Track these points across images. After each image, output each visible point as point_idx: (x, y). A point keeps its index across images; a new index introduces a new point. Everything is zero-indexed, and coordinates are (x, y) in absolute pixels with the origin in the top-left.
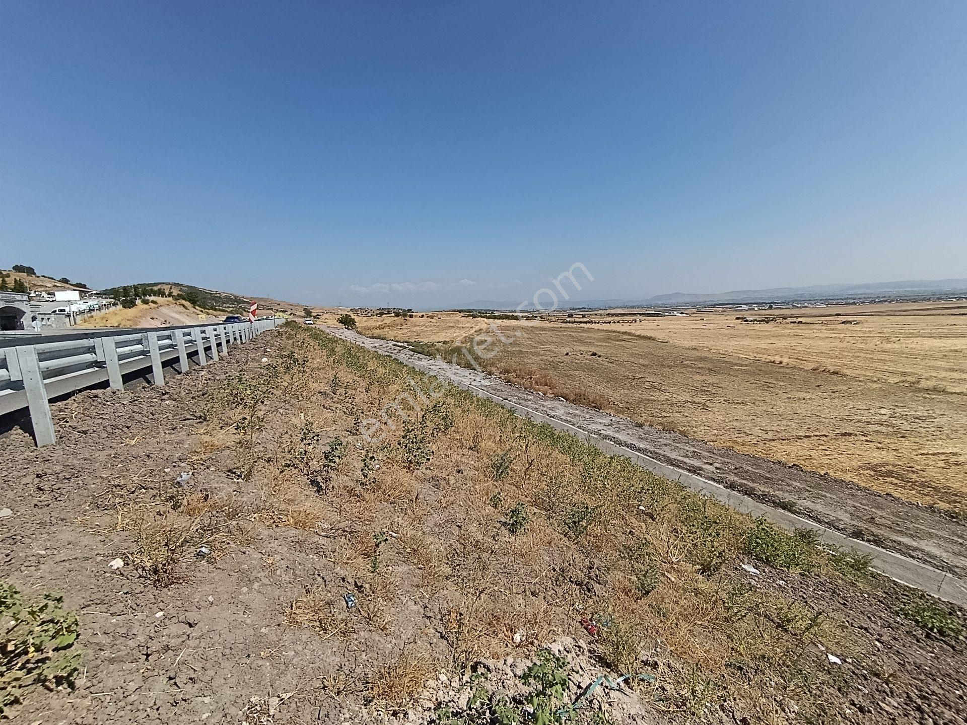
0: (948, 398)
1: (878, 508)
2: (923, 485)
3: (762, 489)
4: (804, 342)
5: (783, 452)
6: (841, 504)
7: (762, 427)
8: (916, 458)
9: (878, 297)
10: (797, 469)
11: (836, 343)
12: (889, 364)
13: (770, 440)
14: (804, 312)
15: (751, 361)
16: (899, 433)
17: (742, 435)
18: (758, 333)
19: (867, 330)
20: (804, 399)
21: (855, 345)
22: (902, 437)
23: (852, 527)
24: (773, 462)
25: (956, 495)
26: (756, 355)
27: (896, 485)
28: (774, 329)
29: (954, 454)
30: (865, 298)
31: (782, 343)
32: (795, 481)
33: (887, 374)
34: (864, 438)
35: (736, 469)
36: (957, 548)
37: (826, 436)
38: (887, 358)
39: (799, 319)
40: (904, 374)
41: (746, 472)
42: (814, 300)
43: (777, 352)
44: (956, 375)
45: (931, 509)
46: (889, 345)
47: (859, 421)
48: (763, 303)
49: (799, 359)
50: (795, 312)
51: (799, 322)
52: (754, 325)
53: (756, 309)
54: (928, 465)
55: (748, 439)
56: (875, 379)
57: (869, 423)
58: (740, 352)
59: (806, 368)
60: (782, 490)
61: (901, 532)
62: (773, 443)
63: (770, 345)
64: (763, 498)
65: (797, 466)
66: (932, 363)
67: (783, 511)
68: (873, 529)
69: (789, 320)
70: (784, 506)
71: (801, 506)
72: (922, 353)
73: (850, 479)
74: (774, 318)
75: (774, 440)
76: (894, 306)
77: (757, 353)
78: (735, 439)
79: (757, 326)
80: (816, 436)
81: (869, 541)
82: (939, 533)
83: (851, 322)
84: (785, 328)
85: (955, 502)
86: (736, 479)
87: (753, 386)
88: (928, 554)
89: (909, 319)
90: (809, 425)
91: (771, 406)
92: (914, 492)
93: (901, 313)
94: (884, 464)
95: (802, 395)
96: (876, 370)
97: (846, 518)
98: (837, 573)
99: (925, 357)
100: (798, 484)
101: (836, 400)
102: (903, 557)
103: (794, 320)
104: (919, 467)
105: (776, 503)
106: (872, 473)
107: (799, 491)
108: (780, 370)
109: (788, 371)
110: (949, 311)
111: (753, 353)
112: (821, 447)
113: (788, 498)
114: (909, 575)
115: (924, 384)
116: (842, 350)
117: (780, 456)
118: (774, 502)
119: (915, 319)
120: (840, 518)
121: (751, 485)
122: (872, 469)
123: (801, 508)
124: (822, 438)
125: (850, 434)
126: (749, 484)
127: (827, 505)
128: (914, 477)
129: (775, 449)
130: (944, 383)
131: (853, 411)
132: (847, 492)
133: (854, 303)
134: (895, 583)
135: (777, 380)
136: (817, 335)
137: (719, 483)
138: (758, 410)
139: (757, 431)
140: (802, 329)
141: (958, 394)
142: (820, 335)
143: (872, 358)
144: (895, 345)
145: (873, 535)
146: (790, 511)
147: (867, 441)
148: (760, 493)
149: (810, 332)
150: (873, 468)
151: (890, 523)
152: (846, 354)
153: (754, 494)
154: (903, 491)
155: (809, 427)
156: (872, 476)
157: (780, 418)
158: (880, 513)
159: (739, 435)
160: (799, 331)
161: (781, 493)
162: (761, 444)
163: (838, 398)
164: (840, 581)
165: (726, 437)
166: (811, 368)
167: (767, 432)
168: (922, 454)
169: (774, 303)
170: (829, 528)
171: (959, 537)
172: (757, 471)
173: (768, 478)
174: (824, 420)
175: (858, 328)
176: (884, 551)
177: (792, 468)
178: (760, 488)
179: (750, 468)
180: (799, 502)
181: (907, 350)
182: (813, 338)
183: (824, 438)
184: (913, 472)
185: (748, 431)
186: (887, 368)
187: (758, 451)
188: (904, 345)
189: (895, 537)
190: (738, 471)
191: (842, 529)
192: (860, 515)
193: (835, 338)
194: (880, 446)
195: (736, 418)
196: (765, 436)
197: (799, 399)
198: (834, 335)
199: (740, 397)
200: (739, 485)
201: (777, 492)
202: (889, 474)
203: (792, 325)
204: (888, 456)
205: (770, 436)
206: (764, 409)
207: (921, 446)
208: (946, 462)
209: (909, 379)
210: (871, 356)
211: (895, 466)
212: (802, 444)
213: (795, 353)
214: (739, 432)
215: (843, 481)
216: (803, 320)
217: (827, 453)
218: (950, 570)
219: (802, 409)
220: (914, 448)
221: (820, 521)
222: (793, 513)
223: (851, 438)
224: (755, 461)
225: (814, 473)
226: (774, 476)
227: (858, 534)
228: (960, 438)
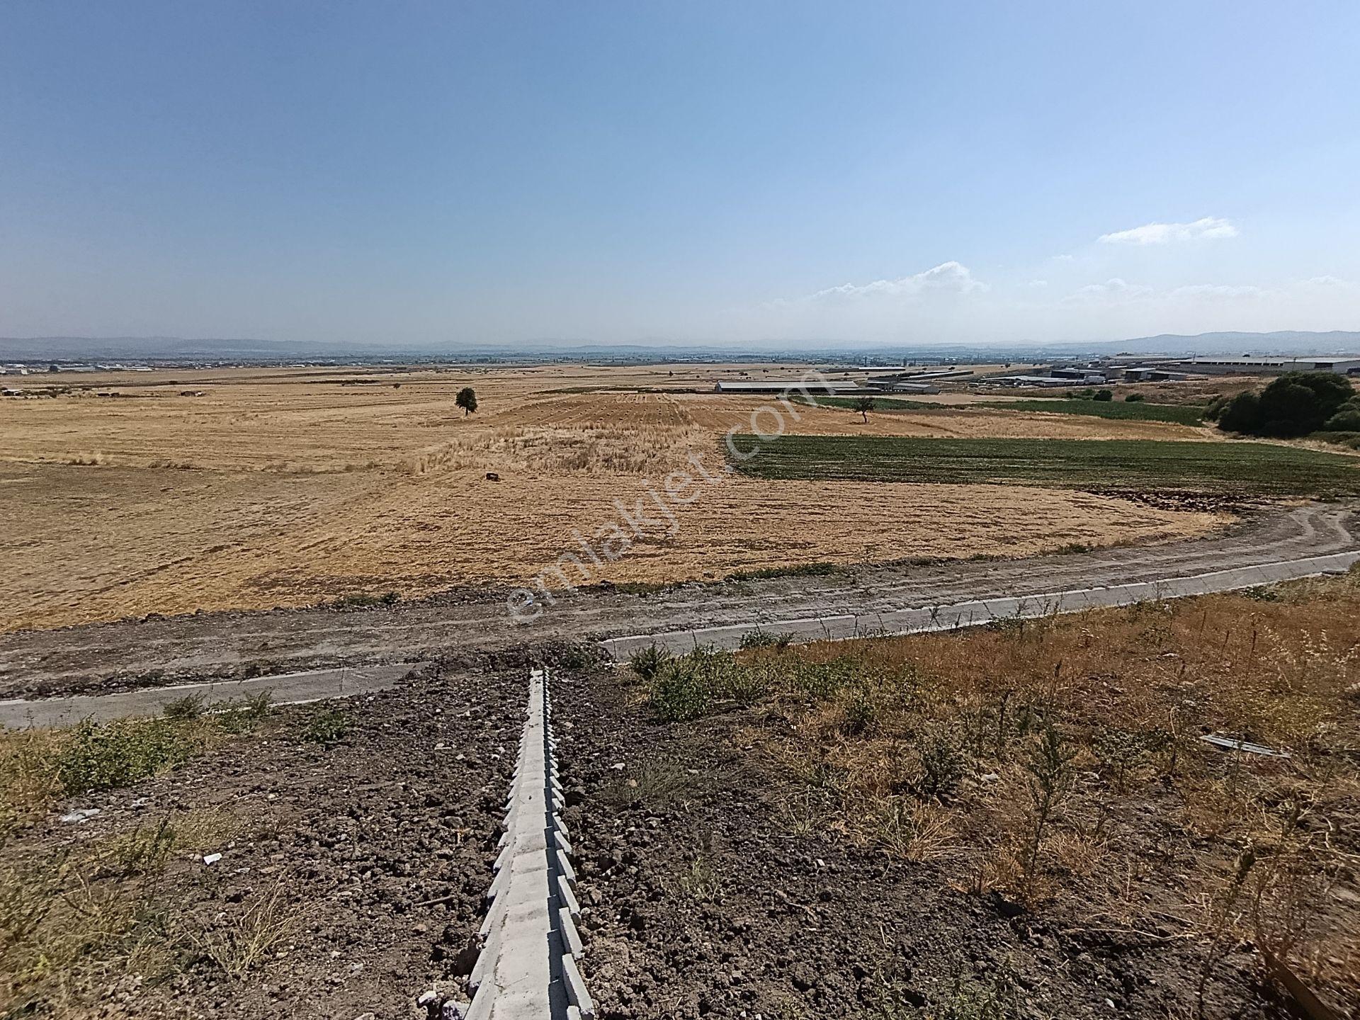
0: (318, 479)
1: (269, 628)
2: (310, 584)
3: (102, 673)
4: (128, 425)
5: (125, 603)
6: (226, 643)
7: (82, 573)
8: (298, 555)
9: (221, 359)
10: (155, 620)
11: (179, 425)
12: (251, 446)
13: (101, 591)
14: (118, 378)
15: (37, 467)
16: (277, 530)
17: (45, 598)
18: (38, 416)
19: (218, 403)
20: (147, 514)
21: (205, 426)
22: (281, 534)
23: (244, 667)
24: (112, 624)
25: (339, 583)
26: (42, 455)
27: (284, 593)
28: (69, 407)
29: (331, 539)
30: (204, 359)
31: (88, 431)
32: (155, 637)
33: (249, 460)
34: (239, 548)
35: (44, 659)
36: (346, 638)
37: (190, 559)
38: (247, 439)
39: (114, 390)
40: (270, 458)
41: (66, 657)
42: (131, 360)
43: (86, 444)
44: (320, 452)
45: (321, 607)
46: (247, 423)
47: (230, 527)
48: (38, 362)
49: (126, 453)
50: (101, 378)
51: (113, 395)
52: (28, 402)
53: (24, 372)
54: (310, 560)
55: (57, 601)
56: (239, 468)
57: (241, 527)
58: (6, 452)
59: (140, 466)
60: (137, 660)
61: (296, 646)
62: (108, 594)
63: (67, 435)
64: (108, 686)
65: (155, 614)
66: (295, 441)
67: (146, 690)
68: (267, 657)
69: (95, 391)
70: (146, 682)
71: (172, 670)
72: (284, 430)
73: (231, 607)
74: (66, 388)
75: (108, 589)
76: (242, 372)
77: (44, 450)
78: (33, 609)
79: (35, 404)
80: (176, 563)
81: (266, 673)
82: (331, 630)
83: (193, 393)
84: (91, 405)
85: (340, 590)
86: (47, 676)
87: (49, 509)
88: (326, 658)
89: (263, 389)
90: (162, 549)
91: (93, 536)
92: (302, 595)
93: (255, 381)
94: (267, 574)
95: (142, 507)
96: (237, 457)
97: (233, 659)
98: (230, 736)
99: (288, 434)
100: (161, 641)
101: (194, 506)
102: (303, 674)
103: (104, 390)
104: (303, 565)
105: (131, 683)
106: (256, 589)
107: (163, 651)
108: (98, 475)
109: (110, 474)
110: (300, 379)
111: (36, 451)
112: (186, 576)
113: (148, 667)
114: (313, 689)
115: (291, 467)
116: (189, 433)
117: (126, 609)
118: (127, 684)
119: (270, 388)
120: (226, 662)
121: (79, 674)
122: (256, 584)
123: (172, 673)
124: (185, 564)
125: (221, 548)
126: (77, 674)
127: (207, 651)
128: (301, 578)
129: (113, 601)
130: (310, 463)
131: (220, 515)
132: (229, 624)
133: (191, 367)
134: (300, 707)
135: (94, 491)
136: (147, 413)
137: (13, 696)
138: (67, 547)
139: (73, 583)
140: (120, 406)
141: (324, 473)
142: (153, 414)
143: (230, 442)
144: (253, 423)
145: (270, 664)
146: (156, 685)
147: (243, 550)
148: (100, 679)
149: (135, 409)
150: (255, 582)
151: (284, 641)
152: (196, 439)
153: (90, 686)
154: (293, 598)
155: (162, 552)
156: (256, 593)
157: (113, 551)
158: (271, 634)
159: (40, 600)
160: (116, 409)
161: (137, 664)
162: (86, 601)
163: (197, 502)
164: (232, 745)
165: (13, 611)
166: (147, 465)
167: (93, 579)
168: (304, 549)
169: (60, 363)
170: (216, 681)
171: (347, 626)
172: (85, 648)
173: (110, 652)
174: (183, 537)
175: (202, 401)
176: (284, 676)
177: (146, 621)
178: (98, 673)
179: (73, 648)
180: (167, 666)
181: (266, 428)
182: (142, 419)
183: (188, 563)
184: (298, 572)
185: (55, 589)
186: (249, 452)
187: (85, 614)
188: (263, 422)
189: (291, 656)
190: (47, 663)
191: (233, 675)
192: (250, 646)
193: (176, 417)
194: (259, 552)
195: (24, 572)
196: (92, 586)
197: (139, 515)
198: (172, 413)
199: (27, 532)
200: (59, 684)
201: (130, 667)
202: (275, 583)
203: (103, 398)
204: (270, 562)
205: (100, 582)
206: (81, 541)
207: (301, 539)
208: (325, 549)
209: (276, 463)
210: (228, 439)
211: (278, 571)
212: (158, 581)
213: (116, 444)
214: (37, 592)
215: (222, 613)
216: (121, 391)
217: (196, 581)
218: (347, 664)
219: (145, 529)
220: (293, 544)
221: (202, 679)
222: (161, 686)
223: (224, 553)
224: (81, 633)
225: (182, 616)
226: (119, 645)
227: (252, 672)
228: (334, 521)
